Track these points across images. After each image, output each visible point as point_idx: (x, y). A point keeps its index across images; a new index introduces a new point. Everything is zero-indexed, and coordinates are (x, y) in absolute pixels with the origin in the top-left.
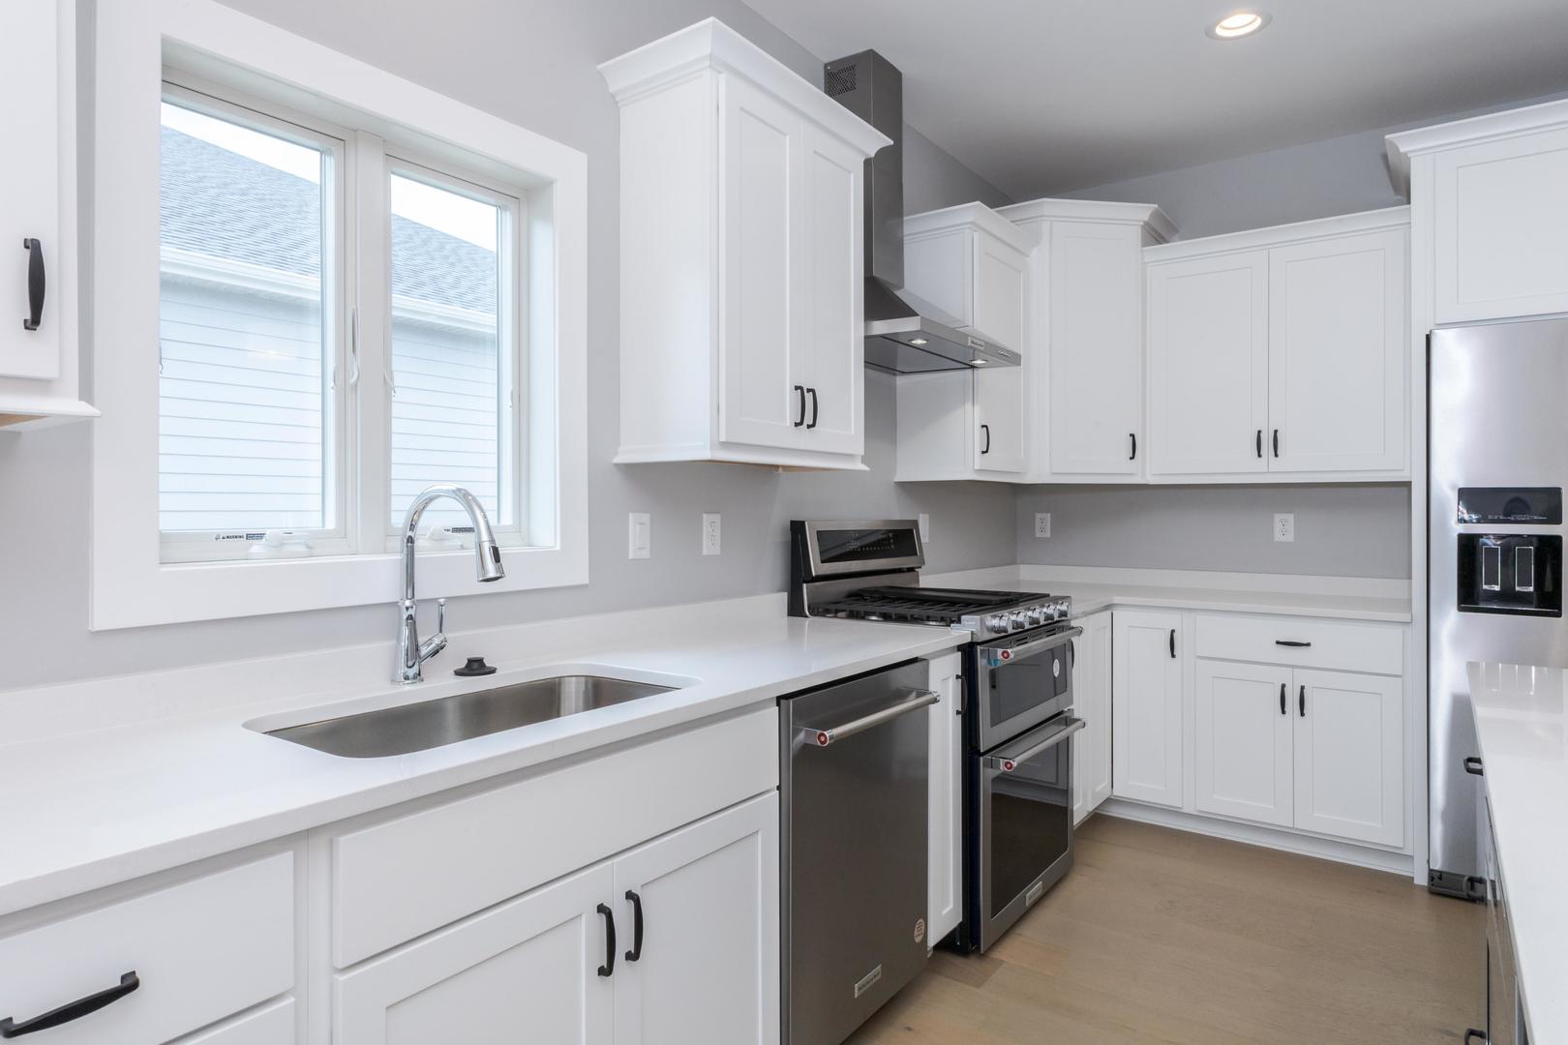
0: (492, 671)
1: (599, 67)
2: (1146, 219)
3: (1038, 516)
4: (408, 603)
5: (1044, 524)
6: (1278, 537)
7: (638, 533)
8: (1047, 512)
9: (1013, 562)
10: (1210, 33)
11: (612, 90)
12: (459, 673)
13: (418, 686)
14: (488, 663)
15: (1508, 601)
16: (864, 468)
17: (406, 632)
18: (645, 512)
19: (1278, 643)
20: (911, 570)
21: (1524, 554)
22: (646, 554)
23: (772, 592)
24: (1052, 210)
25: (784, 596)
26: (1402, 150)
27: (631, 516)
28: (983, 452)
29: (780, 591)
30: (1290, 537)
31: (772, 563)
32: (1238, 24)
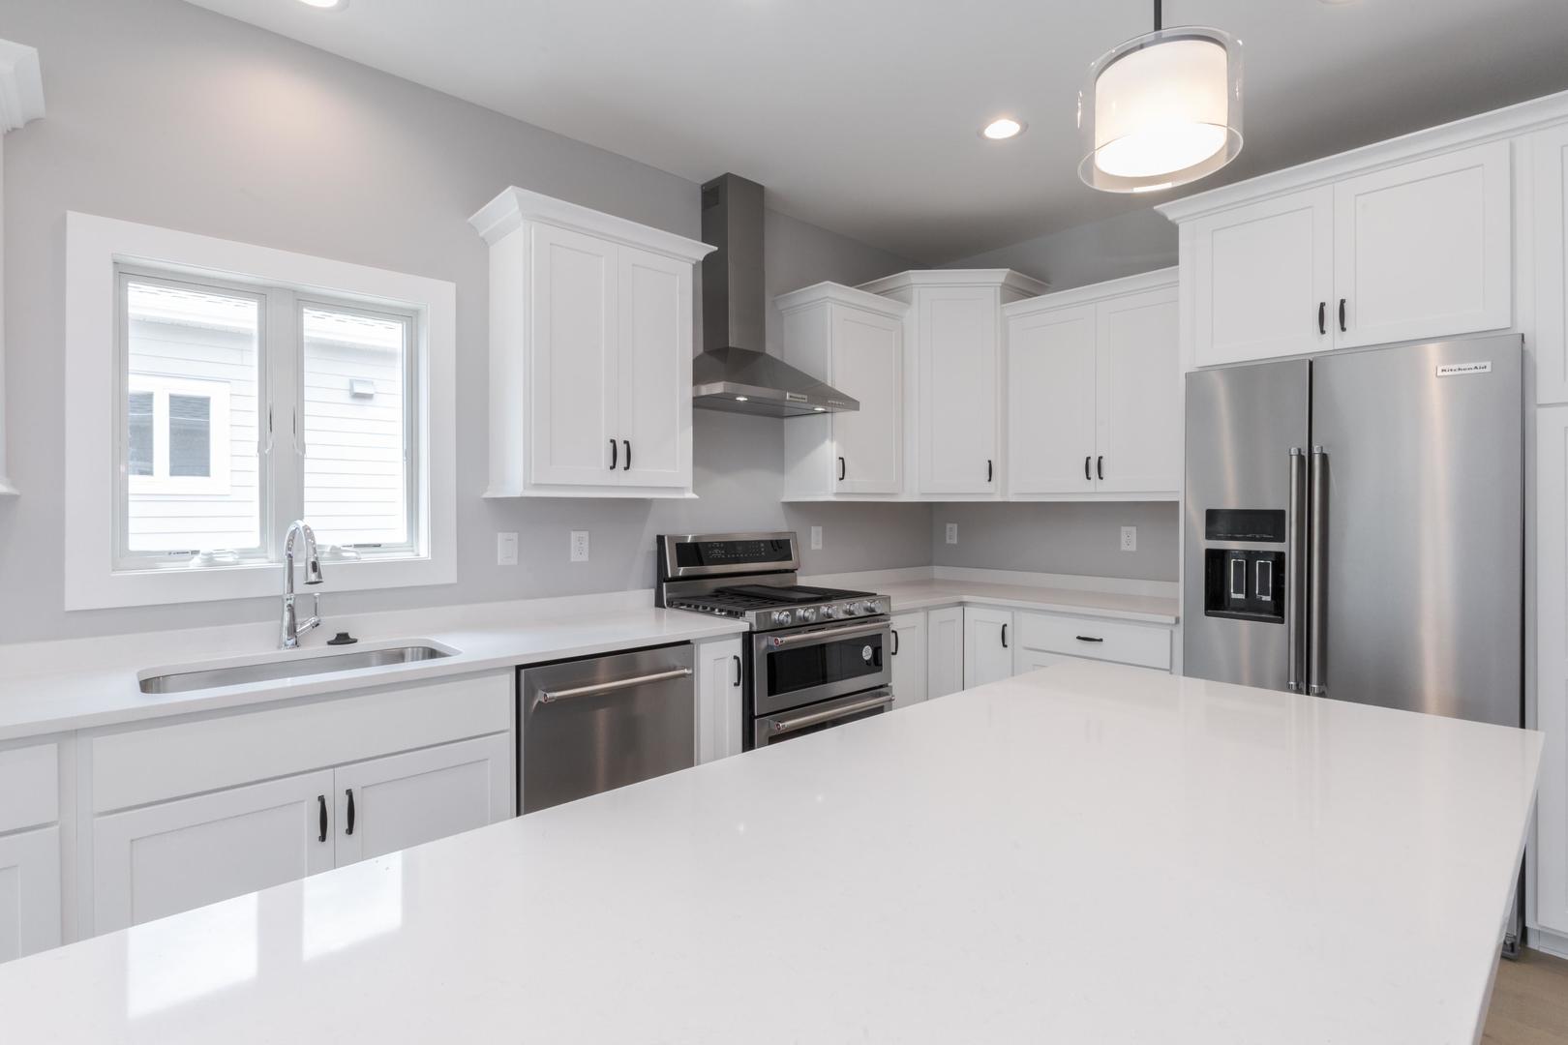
0: (355, 641)
1: (470, 219)
2: (1003, 280)
3: (949, 526)
4: (288, 596)
5: (952, 534)
6: (1124, 547)
7: (506, 548)
8: (954, 523)
9: (930, 563)
10: (980, 134)
11: (481, 234)
12: (330, 643)
13: (296, 650)
14: (351, 636)
15: (1251, 610)
16: (694, 496)
17: (287, 616)
18: (514, 532)
19: (1079, 638)
20: (792, 571)
21: (1263, 567)
22: (514, 561)
23: (644, 588)
24: (917, 280)
25: (653, 592)
26: (1170, 218)
27: (500, 535)
28: (841, 479)
29: (650, 588)
30: (1133, 547)
31: (646, 567)
32: (1002, 129)
